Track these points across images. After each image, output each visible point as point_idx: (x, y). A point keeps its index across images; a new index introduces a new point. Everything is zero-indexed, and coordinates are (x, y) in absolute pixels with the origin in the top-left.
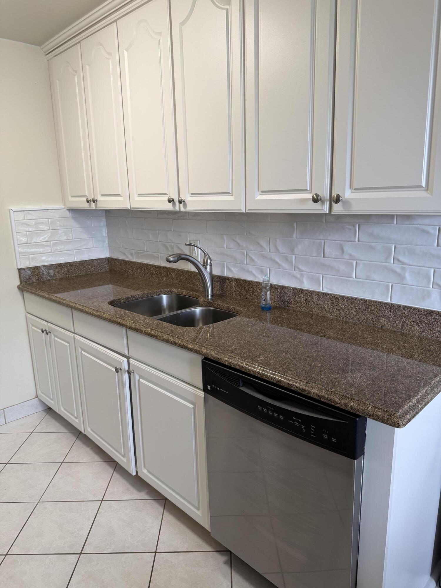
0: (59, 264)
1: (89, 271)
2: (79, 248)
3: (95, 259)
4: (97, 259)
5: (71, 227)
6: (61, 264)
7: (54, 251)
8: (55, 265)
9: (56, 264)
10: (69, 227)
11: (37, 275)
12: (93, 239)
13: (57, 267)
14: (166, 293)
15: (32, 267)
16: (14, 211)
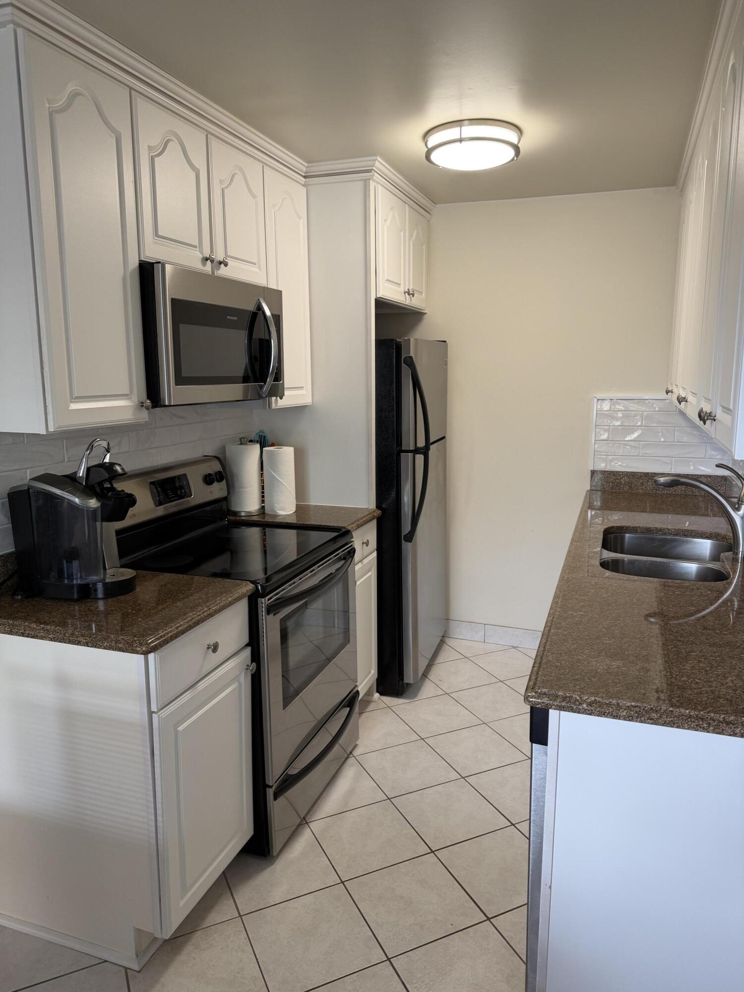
0: (645, 473)
1: (690, 491)
2: (682, 456)
3: (704, 476)
4: (707, 475)
5: (674, 425)
6: (648, 473)
7: (644, 455)
8: (639, 474)
9: (641, 473)
10: (670, 425)
11: (612, 483)
12: (706, 446)
13: (641, 477)
14: (719, 539)
15: (607, 471)
16: (598, 400)
